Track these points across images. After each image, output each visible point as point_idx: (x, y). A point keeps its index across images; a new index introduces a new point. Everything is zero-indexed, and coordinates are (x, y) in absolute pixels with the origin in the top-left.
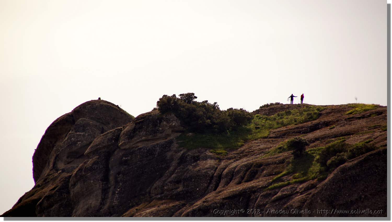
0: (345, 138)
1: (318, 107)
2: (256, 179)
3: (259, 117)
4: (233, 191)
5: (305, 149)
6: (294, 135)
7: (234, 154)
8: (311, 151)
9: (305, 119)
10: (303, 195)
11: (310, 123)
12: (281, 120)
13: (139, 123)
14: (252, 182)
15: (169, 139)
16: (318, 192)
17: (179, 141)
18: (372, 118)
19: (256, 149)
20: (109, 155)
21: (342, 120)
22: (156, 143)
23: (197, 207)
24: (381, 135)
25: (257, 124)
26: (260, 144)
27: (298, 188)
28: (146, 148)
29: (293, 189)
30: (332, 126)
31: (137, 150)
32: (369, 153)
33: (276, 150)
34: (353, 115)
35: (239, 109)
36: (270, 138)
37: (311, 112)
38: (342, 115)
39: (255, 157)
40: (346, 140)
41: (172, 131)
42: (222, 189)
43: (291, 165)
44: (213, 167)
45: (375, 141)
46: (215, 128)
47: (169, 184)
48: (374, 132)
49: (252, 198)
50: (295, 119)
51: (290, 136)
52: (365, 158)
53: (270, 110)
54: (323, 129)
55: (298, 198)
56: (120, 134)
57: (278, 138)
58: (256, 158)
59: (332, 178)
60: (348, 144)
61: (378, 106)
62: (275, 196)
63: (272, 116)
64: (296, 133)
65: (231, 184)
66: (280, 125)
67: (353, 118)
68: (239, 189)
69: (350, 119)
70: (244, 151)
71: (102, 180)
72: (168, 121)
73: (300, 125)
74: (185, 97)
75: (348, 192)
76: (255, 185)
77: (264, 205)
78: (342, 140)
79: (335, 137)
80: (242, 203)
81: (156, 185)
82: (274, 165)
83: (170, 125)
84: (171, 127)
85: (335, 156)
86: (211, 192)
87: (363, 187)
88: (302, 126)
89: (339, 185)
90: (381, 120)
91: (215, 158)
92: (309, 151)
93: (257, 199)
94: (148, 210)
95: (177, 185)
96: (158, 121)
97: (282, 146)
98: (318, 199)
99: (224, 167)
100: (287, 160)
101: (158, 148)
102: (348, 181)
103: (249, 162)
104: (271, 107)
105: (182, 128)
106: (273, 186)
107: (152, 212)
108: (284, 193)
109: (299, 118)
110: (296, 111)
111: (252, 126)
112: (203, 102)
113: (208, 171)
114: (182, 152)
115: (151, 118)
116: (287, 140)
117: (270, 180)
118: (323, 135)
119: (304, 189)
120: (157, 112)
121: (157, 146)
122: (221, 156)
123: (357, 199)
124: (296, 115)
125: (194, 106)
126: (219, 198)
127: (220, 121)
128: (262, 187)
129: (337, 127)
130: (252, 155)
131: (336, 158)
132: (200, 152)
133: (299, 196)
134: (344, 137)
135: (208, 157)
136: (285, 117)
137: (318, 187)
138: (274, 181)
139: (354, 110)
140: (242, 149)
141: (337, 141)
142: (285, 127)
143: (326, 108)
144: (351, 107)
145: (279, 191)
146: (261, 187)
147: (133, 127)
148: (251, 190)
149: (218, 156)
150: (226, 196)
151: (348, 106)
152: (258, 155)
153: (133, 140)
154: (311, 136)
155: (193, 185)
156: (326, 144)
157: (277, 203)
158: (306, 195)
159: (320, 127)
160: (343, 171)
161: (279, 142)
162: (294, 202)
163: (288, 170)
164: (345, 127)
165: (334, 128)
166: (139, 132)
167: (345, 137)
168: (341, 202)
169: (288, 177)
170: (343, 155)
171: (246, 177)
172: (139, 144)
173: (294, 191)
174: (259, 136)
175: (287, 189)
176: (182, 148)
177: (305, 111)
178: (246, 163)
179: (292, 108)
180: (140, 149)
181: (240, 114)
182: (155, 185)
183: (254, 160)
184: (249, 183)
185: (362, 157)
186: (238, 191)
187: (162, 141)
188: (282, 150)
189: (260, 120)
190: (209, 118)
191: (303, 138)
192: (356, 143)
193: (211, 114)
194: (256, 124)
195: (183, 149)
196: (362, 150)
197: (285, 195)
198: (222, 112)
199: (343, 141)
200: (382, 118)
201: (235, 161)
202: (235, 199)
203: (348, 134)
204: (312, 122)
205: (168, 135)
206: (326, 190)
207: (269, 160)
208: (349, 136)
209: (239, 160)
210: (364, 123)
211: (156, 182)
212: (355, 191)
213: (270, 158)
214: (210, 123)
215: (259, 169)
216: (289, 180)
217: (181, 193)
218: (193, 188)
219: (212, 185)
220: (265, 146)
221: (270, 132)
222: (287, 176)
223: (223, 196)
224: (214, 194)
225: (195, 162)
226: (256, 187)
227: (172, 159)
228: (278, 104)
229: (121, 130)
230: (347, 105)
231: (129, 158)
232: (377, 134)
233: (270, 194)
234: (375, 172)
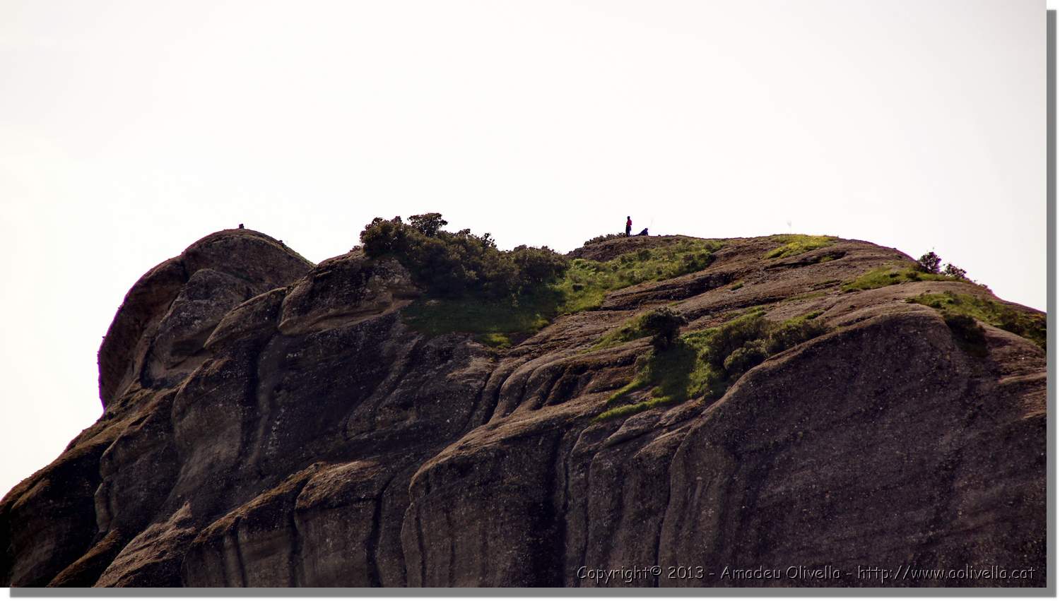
0: (763, 309)
1: (707, 242)
2: (574, 398)
3: (581, 265)
4: (524, 425)
5: (678, 334)
6: (655, 303)
7: (527, 344)
8: (691, 336)
9: (680, 267)
10: (674, 432)
11: (689, 276)
12: (629, 271)
13: (322, 278)
14: (565, 405)
15: (386, 312)
16: (704, 426)
17: (408, 316)
18: (823, 265)
19: (574, 334)
20: (257, 347)
21: (759, 270)
22: (359, 322)
23: (445, 459)
24: (840, 302)
25: (577, 279)
26: (584, 323)
27: (663, 417)
28: (337, 332)
29: (651, 420)
30: (738, 284)
31: (318, 338)
32: (813, 340)
33: (618, 335)
34: (783, 258)
35: (540, 247)
36: (606, 309)
37: (692, 253)
38: (759, 259)
39: (572, 350)
40: (765, 314)
41: (394, 296)
42: (501, 420)
43: (647, 367)
44: (482, 373)
45: (828, 314)
46: (487, 289)
47: (388, 411)
48: (826, 294)
49: (564, 438)
50: (658, 268)
51: (647, 306)
52: (804, 352)
53: (605, 248)
54: (718, 290)
55: (663, 438)
56: (280, 303)
57: (622, 310)
58: (574, 353)
59: (734, 394)
60: (769, 322)
62: (614, 434)
63: (610, 261)
64: (661, 299)
65: (521, 409)
66: (625, 282)
67: (781, 265)
68: (537, 420)
69: (776, 268)
70: (548, 337)
71: (241, 402)
72: (384, 274)
73: (668, 280)
74: (421, 222)
75: (769, 424)
76: (570, 412)
77: (591, 454)
78: (757, 313)
79: (744, 307)
80: (543, 449)
81: (359, 414)
82: (612, 367)
83: (389, 284)
84: (390, 287)
85: (740, 348)
86: (475, 427)
87: (800, 414)
88: (674, 284)
89: (749, 409)
90: (841, 269)
91: (487, 354)
92: (687, 337)
93: (574, 442)
94: (341, 465)
95: (404, 412)
96: (363, 275)
97: (630, 326)
98: (705, 439)
99: (506, 372)
100: (641, 357)
101: (362, 333)
102: (770, 401)
103: (558, 361)
104: (607, 242)
105: (415, 288)
106: (609, 413)
107: (349, 472)
108: (634, 428)
109: (669, 266)
110: (660, 250)
111: (564, 285)
112: (460, 232)
113: (471, 381)
114: (414, 341)
115: (348, 267)
116: (640, 315)
117: (604, 399)
118: (716, 303)
119: (677, 419)
120: (361, 254)
121: (361, 328)
122: (500, 349)
123: (787, 440)
124: (661, 259)
125: (440, 241)
126: (493, 439)
127: (496, 273)
128: (585, 415)
129: (749, 284)
130: (566, 347)
131: (743, 351)
132: (453, 341)
133: (664, 434)
134: (761, 306)
135: (470, 351)
136: (638, 264)
137: (704, 415)
138: (613, 403)
139: (784, 247)
140: (545, 333)
141: (748, 316)
142: (636, 286)
143: (725, 243)
144: (778, 241)
145: (622, 424)
146: (583, 414)
148: (562, 422)
149: (493, 350)
150: (508, 436)
151: (772, 240)
152: (578, 346)
153: (308, 315)
154: (692, 304)
155: (437, 413)
156: (723, 321)
157: (618, 450)
158: (679, 432)
159: (711, 285)
160: (759, 378)
161: (623, 318)
162: (654, 447)
163: (642, 377)
164: (763, 285)
165: (741, 286)
166: (322, 298)
167: (765, 306)
168: (754, 446)
169: (642, 393)
170: (759, 345)
171: (552, 393)
172: (322, 325)
173: (654, 423)
174: (582, 306)
175: (640, 419)
176: (414, 333)
177: (681, 251)
178: (551, 364)
179: (654, 245)
180: (325, 334)
181: (540, 257)
182: (356, 413)
183: (569, 358)
184: (559, 407)
185: (799, 349)
186: (534, 424)
187: (371, 318)
188: (630, 335)
189: (583, 270)
190: (474, 267)
191: (674, 310)
192: (787, 318)
193: (477, 258)
194: (575, 280)
195: (418, 334)
196: (800, 333)
197: (634, 431)
198: (500, 254)
199: (759, 315)
200: (844, 265)
201: (529, 360)
202: (528, 442)
203: (771, 300)
204: (695, 274)
205: (386, 305)
206: (720, 421)
207: (602, 357)
208: (772, 305)
209: (536, 357)
210: (805, 277)
211: (359, 407)
212: (784, 422)
213: (603, 353)
214: (476, 278)
215: (580, 376)
216: (645, 400)
217: (412, 429)
218: (437, 418)
219: (479, 413)
220: (594, 327)
221: (605, 297)
222: (639, 392)
223: (501, 436)
224: (483, 432)
225: (442, 363)
226: (574, 415)
227: (393, 357)
229: (283, 294)
230: (769, 238)
231: (301, 355)
232: (832, 299)
233: (603, 430)
234: (827, 381)
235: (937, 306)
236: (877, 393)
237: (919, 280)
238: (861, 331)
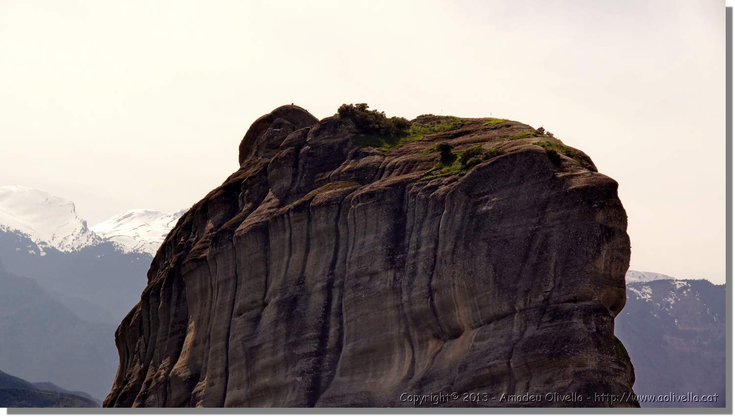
0: (481, 144)
1: (461, 119)
2: (412, 172)
3: (416, 125)
4: (393, 181)
5: (450, 151)
6: (442, 140)
7: (395, 152)
8: (455, 152)
9: (451, 127)
10: (447, 186)
11: (455, 131)
12: (433, 128)
13: (323, 125)
14: (408, 175)
15: (346, 138)
16: (459, 185)
17: (353, 140)
18: (503, 129)
19: (413, 149)
20: (299, 147)
21: (480, 130)
22: (336, 141)
23: (366, 191)
24: (509, 143)
26: (416, 145)
27: (444, 181)
28: (328, 144)
31: (321, 146)
32: (499, 156)
33: (428, 151)
34: (489, 126)
35: (401, 118)
36: (424, 141)
37: (456, 123)
38: (480, 126)
39: (412, 155)
40: (482, 146)
41: (349, 132)
42: (385, 179)
43: (438, 163)
44: (379, 161)
45: (504, 147)
46: (382, 131)
48: (504, 140)
49: (407, 186)
50: (444, 127)
51: (439, 141)
52: (496, 160)
53: (425, 119)
54: (465, 136)
55: (443, 188)
56: (308, 132)
57: (430, 142)
59: (470, 174)
60: (483, 149)
61: (507, 121)
62: (426, 186)
63: (426, 124)
64: (444, 138)
65: (393, 175)
66: (432, 132)
67: (488, 128)
68: (398, 179)
69: (486, 130)
70: (403, 150)
71: (293, 167)
72: (346, 124)
73: (447, 132)
74: (360, 106)
75: (482, 186)
77: (417, 193)
79: (474, 143)
80: (400, 190)
82: (426, 162)
83: (347, 128)
85: (473, 158)
86: (376, 181)
88: (449, 133)
89: (475, 180)
90: (509, 131)
91: (381, 155)
92: (453, 153)
93: (411, 188)
94: (328, 191)
96: (338, 124)
97: (433, 147)
98: (459, 189)
99: (387, 162)
100: (436, 159)
101: (337, 145)
102: (482, 177)
103: (407, 159)
104: (426, 117)
105: (356, 130)
106: (424, 178)
107: (330, 194)
109: (446, 127)
110: (445, 121)
111: (410, 131)
112: (373, 111)
113: (375, 164)
114: (355, 149)
115: (333, 121)
116: (437, 144)
117: (423, 173)
118: (464, 141)
119: (448, 182)
120: (338, 117)
121: (336, 143)
122: (386, 153)
123: (488, 191)
124: (445, 124)
125: (366, 114)
126: (382, 185)
127: (386, 126)
128: (416, 179)
129: (476, 135)
130: (410, 154)
132: (369, 150)
135: (375, 153)
136: (436, 125)
137: (459, 181)
138: (426, 175)
139: (489, 122)
140: (402, 148)
141: (475, 146)
142: (435, 133)
143: (468, 120)
144: (487, 120)
145: (429, 183)
147: (319, 127)
148: (407, 180)
149: (384, 153)
150: (387, 185)
152: (414, 154)
153: (318, 137)
154: (455, 141)
156: (467, 148)
157: (427, 192)
158: (449, 186)
159: (462, 135)
160: (479, 169)
161: (430, 145)
162: (439, 191)
163: (436, 166)
165: (473, 136)
166: (323, 132)
168: (476, 193)
170: (480, 157)
171: (404, 170)
172: (323, 141)
173: (440, 183)
174: (416, 139)
175: (435, 181)
176: (355, 146)
177: (451, 121)
178: (404, 160)
180: (324, 144)
181: (401, 121)
182: (333, 173)
183: (411, 158)
184: (406, 175)
185: (494, 159)
186: (397, 181)
187: (340, 140)
188: (433, 151)
189: (417, 127)
191: (449, 143)
192: (490, 148)
193: (379, 120)
194: (413, 130)
195: (357, 146)
196: (494, 153)
197: (433, 185)
198: (387, 119)
199: (480, 146)
201: (396, 158)
202: (395, 187)
203: (484, 141)
204: (457, 130)
205: (346, 135)
206: (464, 183)
208: (484, 143)
209: (399, 157)
210: (496, 133)
211: (334, 171)
212: (487, 185)
214: (378, 128)
215: (414, 165)
216: (437, 174)
219: (377, 176)
220: (420, 147)
221: (424, 137)
222: (435, 171)
223: (385, 185)
224: (378, 183)
225: (365, 157)
226: (411, 178)
227: (347, 154)
228: (431, 115)
229: (309, 129)
230: (484, 119)
231: (314, 151)
232: (507, 142)
233: (422, 184)
234: (503, 171)
235: (543, 146)
236: (521, 176)
237: (537, 137)
238: (516, 154)
